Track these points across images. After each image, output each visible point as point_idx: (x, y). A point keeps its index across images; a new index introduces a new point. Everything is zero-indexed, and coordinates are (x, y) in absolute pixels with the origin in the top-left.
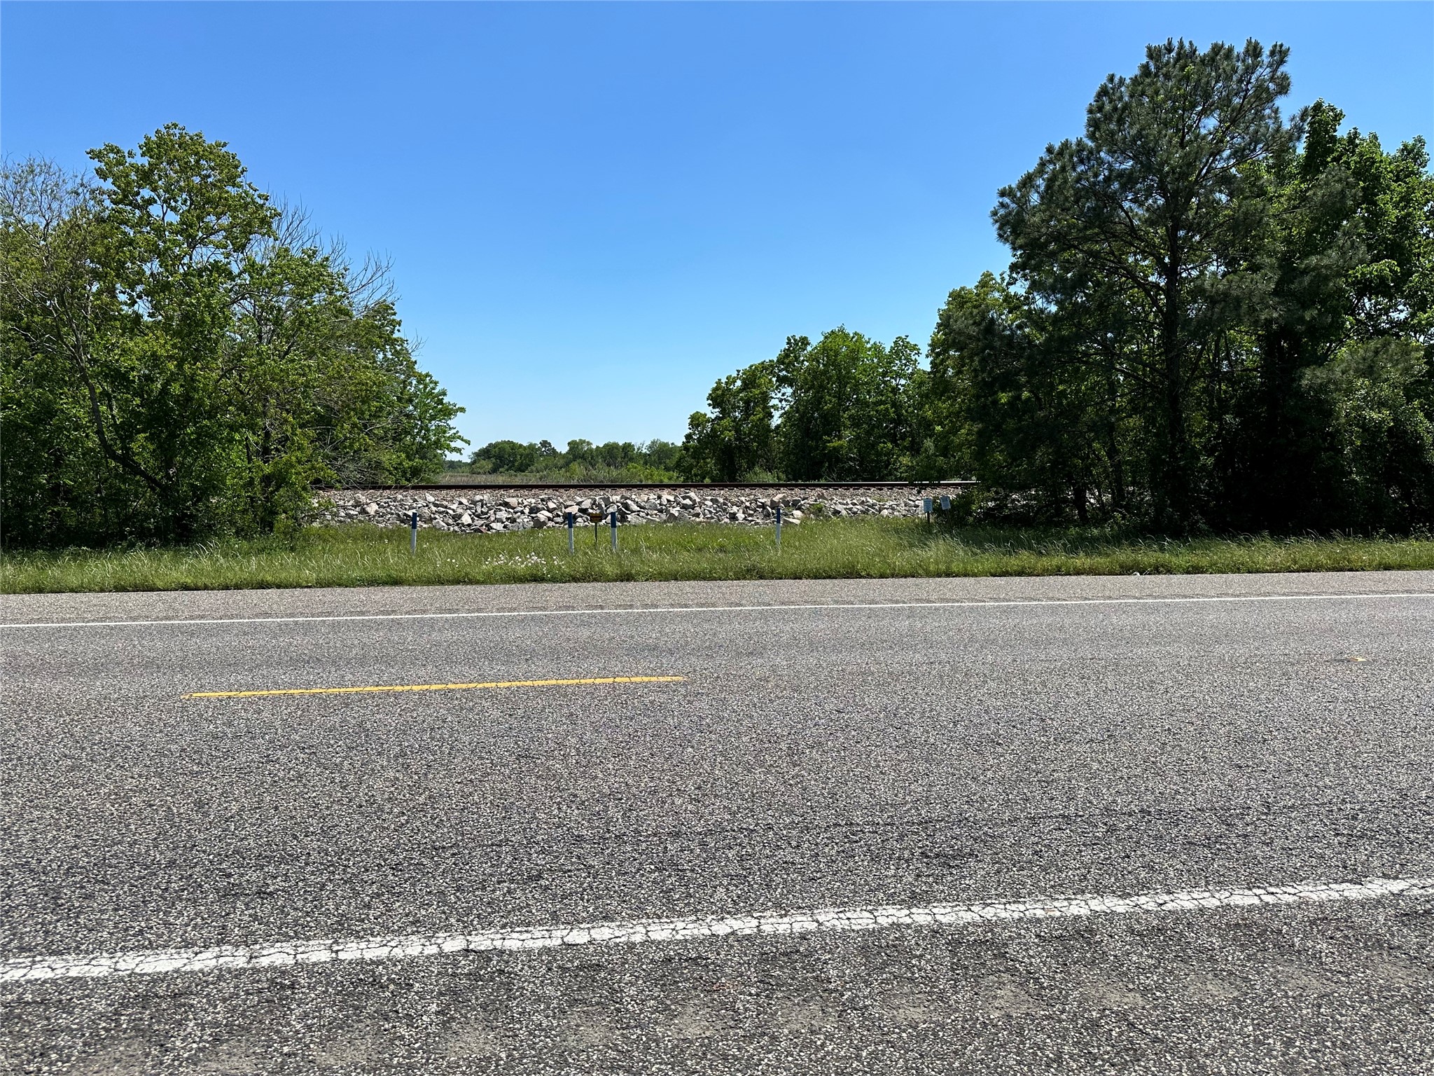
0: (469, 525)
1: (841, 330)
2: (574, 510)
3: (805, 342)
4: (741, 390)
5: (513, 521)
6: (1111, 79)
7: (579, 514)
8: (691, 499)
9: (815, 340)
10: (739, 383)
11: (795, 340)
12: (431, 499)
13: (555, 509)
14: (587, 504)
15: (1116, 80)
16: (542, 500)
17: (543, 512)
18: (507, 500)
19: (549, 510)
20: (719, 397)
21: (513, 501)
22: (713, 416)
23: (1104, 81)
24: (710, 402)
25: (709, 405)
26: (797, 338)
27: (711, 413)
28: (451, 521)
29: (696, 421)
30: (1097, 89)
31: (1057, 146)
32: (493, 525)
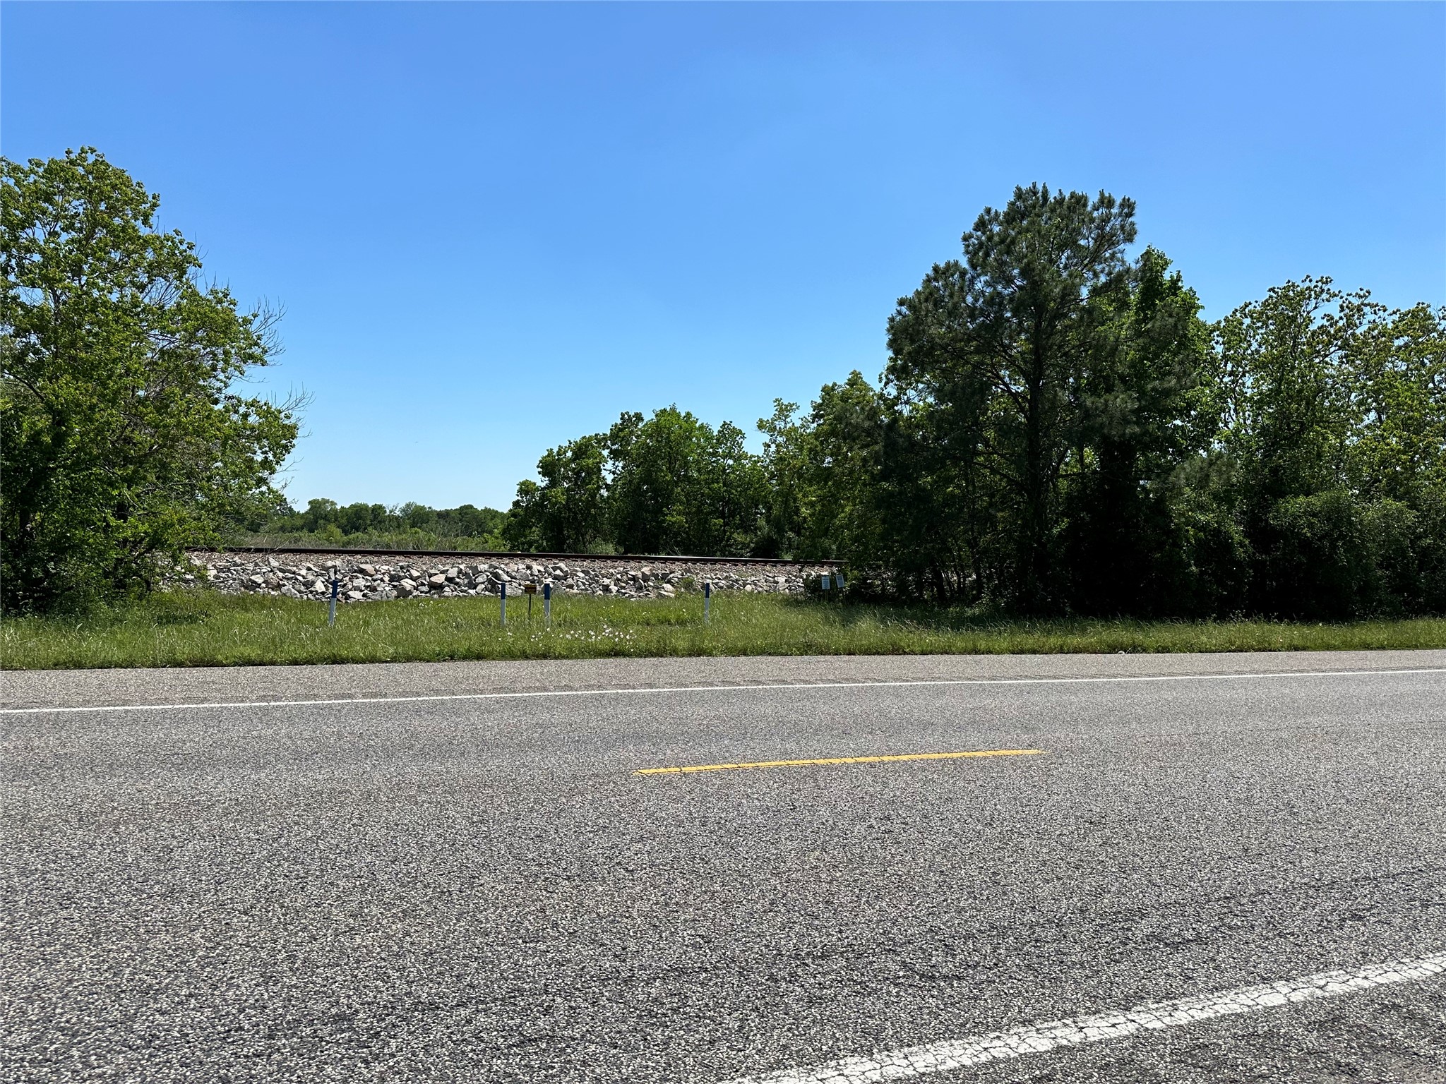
0: (323, 593)
1: (673, 410)
2: (440, 579)
3: (639, 417)
4: (572, 460)
5: (374, 589)
6: (988, 211)
7: (446, 583)
8: (562, 570)
9: (649, 416)
10: (569, 454)
11: (629, 416)
12: (274, 563)
13: (418, 577)
14: (453, 573)
15: (993, 212)
16: (402, 567)
17: (406, 580)
18: (363, 566)
19: (412, 578)
20: (549, 467)
21: (369, 568)
22: (543, 485)
23: (982, 211)
24: (540, 470)
25: (539, 473)
26: (632, 414)
27: (541, 481)
28: (303, 588)
29: (525, 488)
30: (976, 220)
31: (942, 265)
32: (350, 593)
